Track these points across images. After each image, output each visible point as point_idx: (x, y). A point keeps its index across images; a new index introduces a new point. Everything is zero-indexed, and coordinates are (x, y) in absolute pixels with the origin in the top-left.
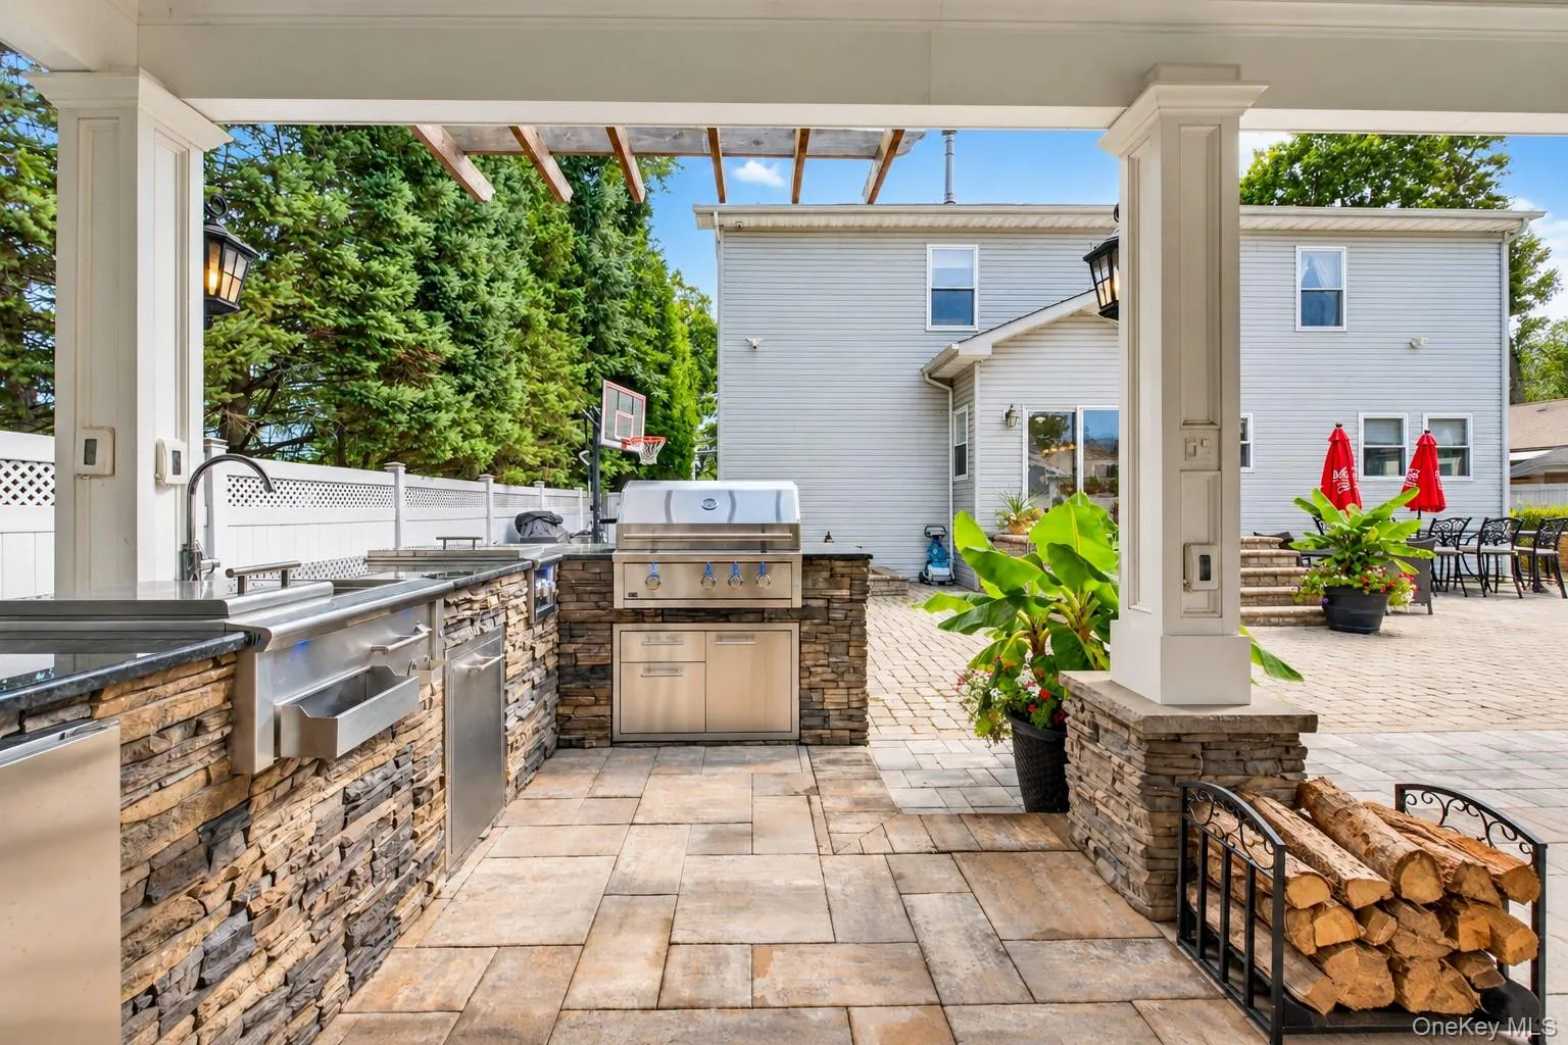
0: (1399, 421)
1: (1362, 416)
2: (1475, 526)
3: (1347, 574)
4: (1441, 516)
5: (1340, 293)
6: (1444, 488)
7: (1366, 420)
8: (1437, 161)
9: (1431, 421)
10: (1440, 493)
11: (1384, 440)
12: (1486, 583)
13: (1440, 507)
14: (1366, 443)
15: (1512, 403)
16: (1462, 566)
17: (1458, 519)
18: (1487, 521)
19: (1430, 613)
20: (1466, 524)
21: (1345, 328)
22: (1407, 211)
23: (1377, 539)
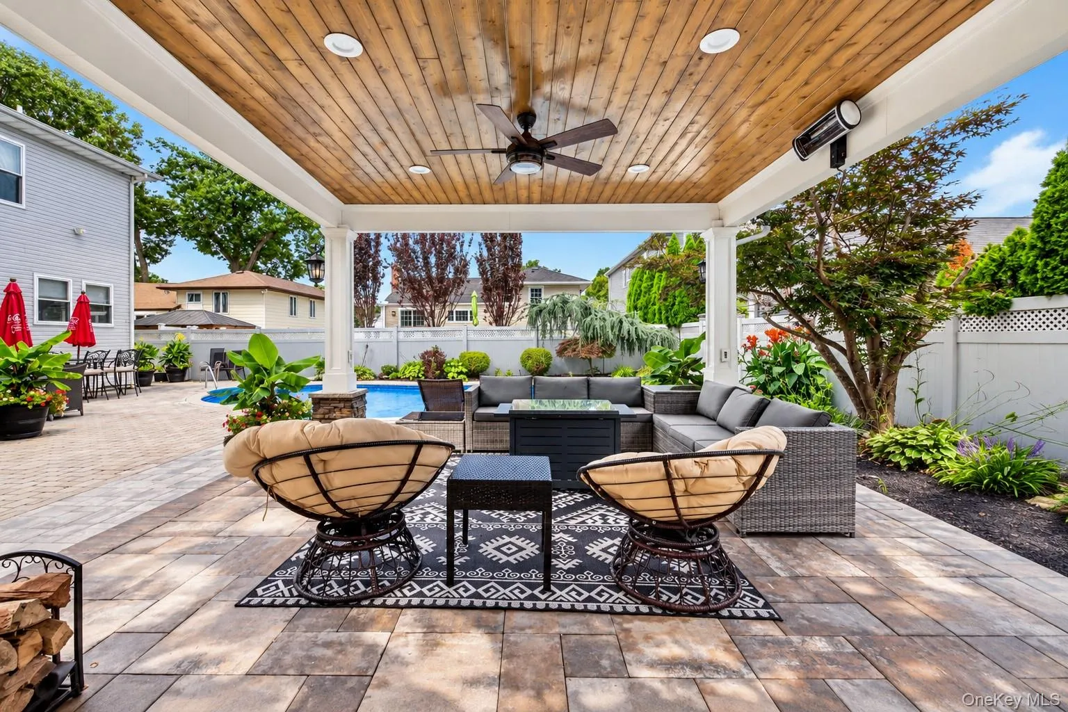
0: (65, 284)
1: (37, 276)
2: (113, 355)
3: (15, 396)
4: (92, 349)
5: (19, 179)
6: (95, 332)
7: (41, 280)
8: (99, 115)
9: (88, 286)
10: (92, 334)
11: (55, 296)
12: (120, 390)
13: (92, 344)
14: (40, 297)
15: (136, 281)
16: (105, 380)
17: (103, 351)
18: (120, 352)
19: (82, 414)
20: (107, 355)
21: (23, 206)
22: (78, 140)
23: (40, 367)
